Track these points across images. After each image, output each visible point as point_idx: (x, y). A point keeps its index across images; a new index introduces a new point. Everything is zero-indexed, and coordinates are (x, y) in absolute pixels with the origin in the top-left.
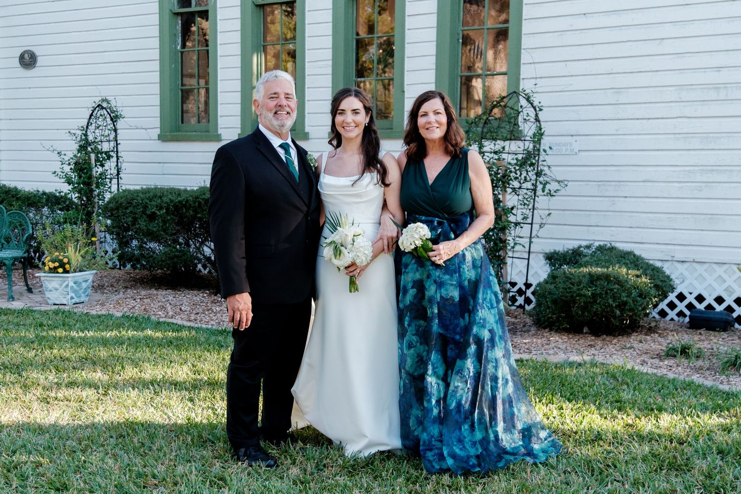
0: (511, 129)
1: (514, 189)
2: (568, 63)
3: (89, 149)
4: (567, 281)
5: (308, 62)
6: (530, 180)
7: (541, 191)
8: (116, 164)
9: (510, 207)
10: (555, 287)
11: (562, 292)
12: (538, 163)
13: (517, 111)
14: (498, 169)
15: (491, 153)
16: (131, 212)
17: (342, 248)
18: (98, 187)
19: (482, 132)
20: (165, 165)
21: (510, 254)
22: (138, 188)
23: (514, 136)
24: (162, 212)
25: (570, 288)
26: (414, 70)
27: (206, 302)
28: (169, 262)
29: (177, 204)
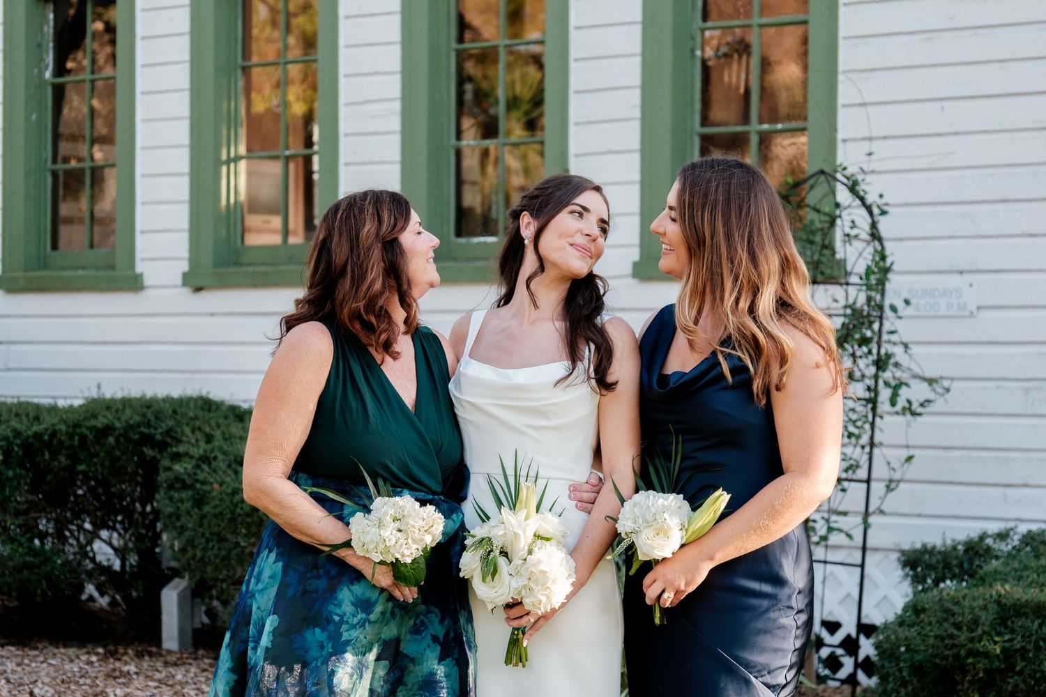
0: (816, 257)
2: (947, 104)
4: (946, 620)
5: (347, 105)
6: (863, 376)
7: (888, 404)
10: (919, 634)
11: (933, 646)
12: (880, 337)
13: (830, 215)
20: (13, 347)
23: (822, 273)
25: (952, 637)
26: (591, 123)
27: (93, 675)
28: (9, 580)
29: (31, 440)
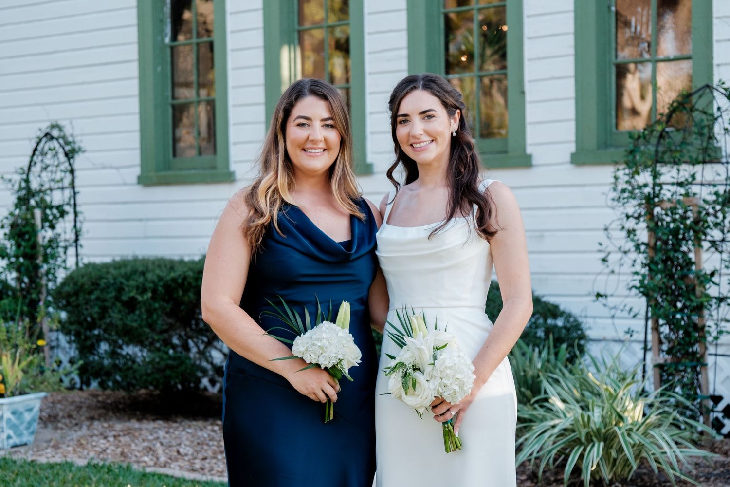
0: (705, 144)
1: (713, 243)
3: (32, 202)
5: (370, 53)
8: (72, 224)
9: (709, 272)
13: (712, 115)
14: (685, 212)
15: (673, 184)
16: (98, 299)
17: (417, 374)
18: (46, 261)
19: (657, 151)
20: (150, 223)
21: (711, 349)
22: (108, 260)
23: (709, 156)
24: (145, 297)
26: (539, 59)
27: (218, 439)
28: (157, 376)
29: (170, 283)
